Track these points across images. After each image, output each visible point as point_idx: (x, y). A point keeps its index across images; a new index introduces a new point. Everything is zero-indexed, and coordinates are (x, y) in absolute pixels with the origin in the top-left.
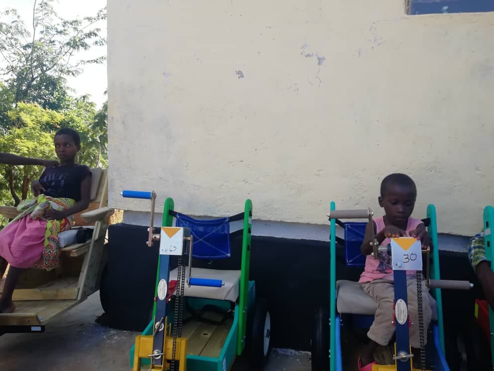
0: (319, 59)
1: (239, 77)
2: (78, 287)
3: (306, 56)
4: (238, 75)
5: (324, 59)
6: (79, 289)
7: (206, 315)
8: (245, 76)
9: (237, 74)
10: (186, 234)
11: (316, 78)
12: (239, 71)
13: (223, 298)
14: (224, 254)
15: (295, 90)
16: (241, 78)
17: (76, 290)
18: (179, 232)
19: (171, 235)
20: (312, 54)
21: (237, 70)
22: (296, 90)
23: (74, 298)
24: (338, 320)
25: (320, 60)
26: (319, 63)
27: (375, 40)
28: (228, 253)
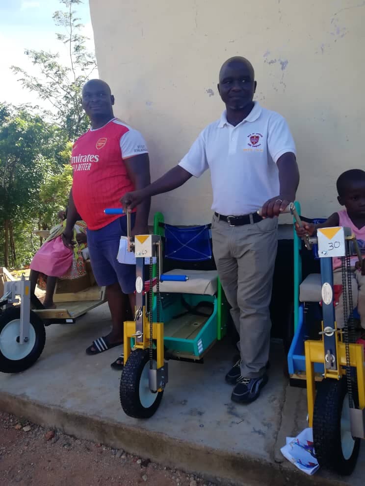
0: (282, 63)
1: (210, 95)
2: (101, 290)
3: (270, 63)
4: (209, 94)
5: (287, 62)
6: (102, 292)
7: (201, 310)
8: (215, 94)
9: (208, 92)
10: (154, 240)
11: (281, 83)
12: (209, 90)
13: (203, 293)
14: (206, 257)
15: (261, 99)
16: (212, 96)
17: (100, 292)
18: (148, 239)
19: (142, 241)
20: (275, 60)
21: (208, 89)
22: (263, 98)
23: (99, 299)
24: (301, 308)
25: (283, 65)
26: (283, 68)
27: (338, 32)
28: (209, 256)
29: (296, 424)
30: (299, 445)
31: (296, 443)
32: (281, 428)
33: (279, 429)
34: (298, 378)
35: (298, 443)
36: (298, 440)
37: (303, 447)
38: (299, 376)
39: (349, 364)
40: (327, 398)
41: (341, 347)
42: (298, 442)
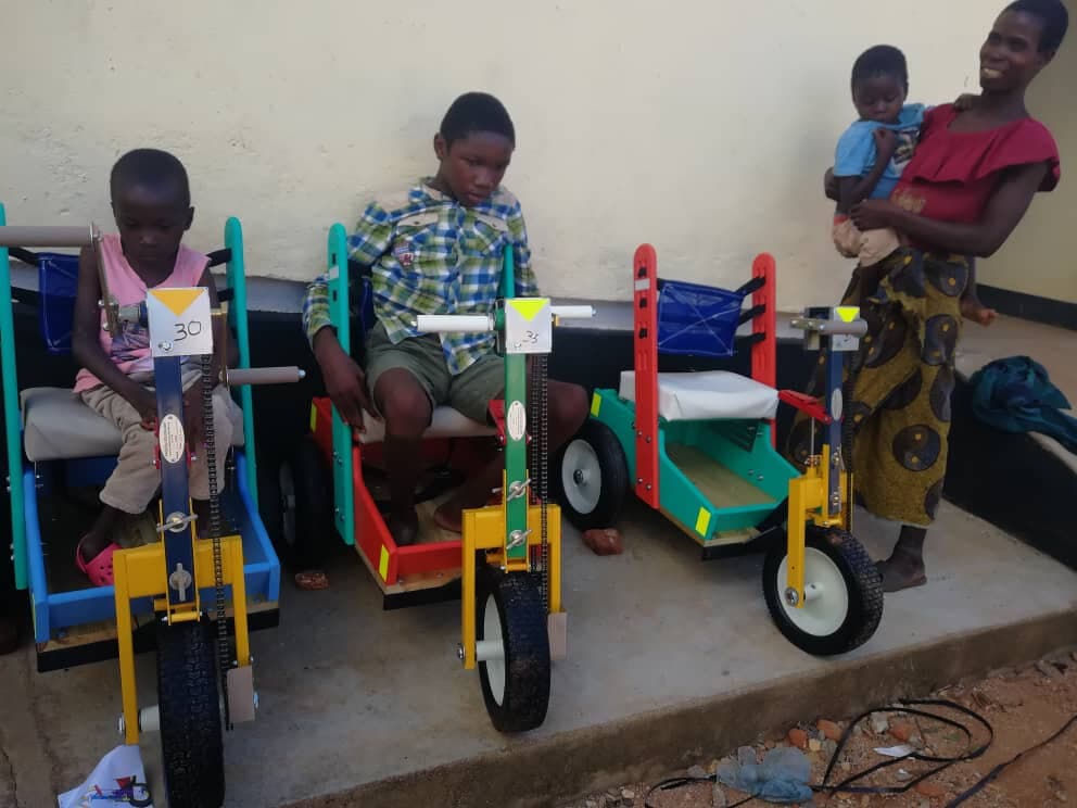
24: (28, 477)
29: (52, 756)
30: (103, 798)
31: (94, 797)
32: (19, 781)
33: (15, 787)
34: (62, 646)
35: (99, 795)
36: (96, 787)
37: (111, 797)
38: (64, 643)
39: (221, 583)
40: (188, 667)
41: (202, 549)
42: (99, 791)
